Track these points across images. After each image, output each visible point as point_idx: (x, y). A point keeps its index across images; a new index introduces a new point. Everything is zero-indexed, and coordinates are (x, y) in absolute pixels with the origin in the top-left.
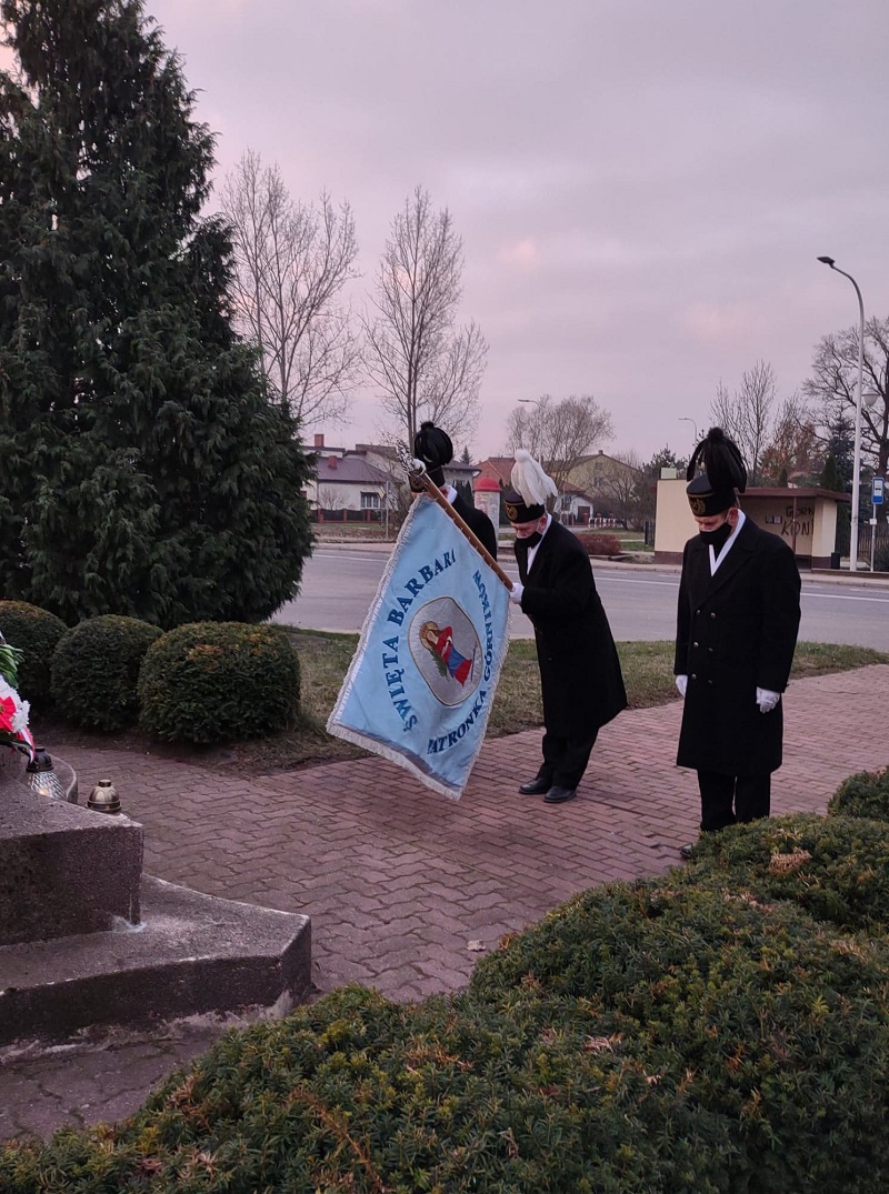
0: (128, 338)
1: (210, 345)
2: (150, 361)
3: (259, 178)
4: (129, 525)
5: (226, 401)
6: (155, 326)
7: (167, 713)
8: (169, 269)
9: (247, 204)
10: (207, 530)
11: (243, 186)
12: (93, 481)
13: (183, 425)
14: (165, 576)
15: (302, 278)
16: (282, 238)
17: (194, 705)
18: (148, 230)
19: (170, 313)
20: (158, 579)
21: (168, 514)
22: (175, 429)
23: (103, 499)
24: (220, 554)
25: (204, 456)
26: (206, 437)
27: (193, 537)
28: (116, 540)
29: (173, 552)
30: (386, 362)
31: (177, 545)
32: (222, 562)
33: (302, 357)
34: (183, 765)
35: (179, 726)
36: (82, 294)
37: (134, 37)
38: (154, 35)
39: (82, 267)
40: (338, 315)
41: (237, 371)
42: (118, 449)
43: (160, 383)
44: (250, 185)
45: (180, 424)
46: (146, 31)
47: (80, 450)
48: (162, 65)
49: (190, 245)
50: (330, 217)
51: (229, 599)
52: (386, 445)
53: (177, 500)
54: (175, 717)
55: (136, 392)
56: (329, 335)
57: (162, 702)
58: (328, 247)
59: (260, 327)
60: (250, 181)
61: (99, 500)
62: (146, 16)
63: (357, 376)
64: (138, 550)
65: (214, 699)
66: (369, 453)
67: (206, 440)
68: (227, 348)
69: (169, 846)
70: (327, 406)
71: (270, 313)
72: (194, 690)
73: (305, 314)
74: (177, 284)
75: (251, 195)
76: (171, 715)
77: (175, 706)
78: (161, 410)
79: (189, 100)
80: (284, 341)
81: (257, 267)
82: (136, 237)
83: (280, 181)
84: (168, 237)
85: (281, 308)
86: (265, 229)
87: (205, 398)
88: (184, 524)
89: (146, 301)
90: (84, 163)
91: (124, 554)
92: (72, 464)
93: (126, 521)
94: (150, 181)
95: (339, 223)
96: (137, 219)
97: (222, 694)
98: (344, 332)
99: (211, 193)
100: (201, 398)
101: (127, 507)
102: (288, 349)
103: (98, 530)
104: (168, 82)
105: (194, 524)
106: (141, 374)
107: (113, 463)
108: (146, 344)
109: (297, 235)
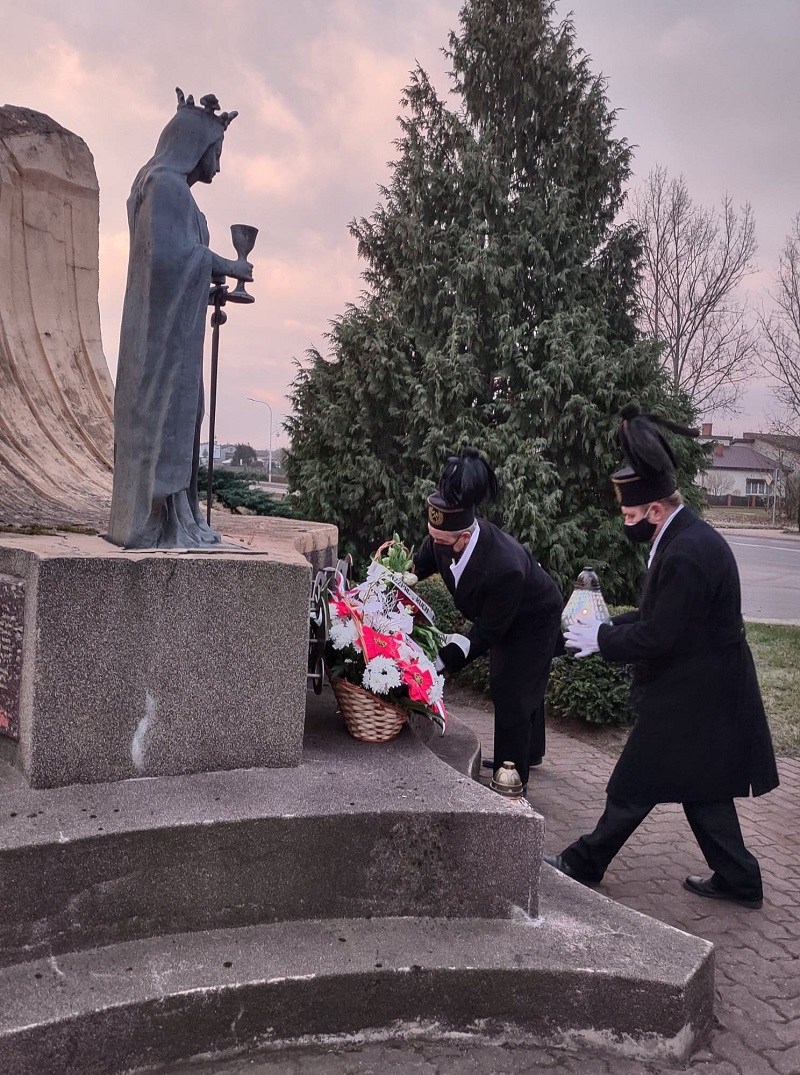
0: (542, 340)
1: (615, 342)
2: (560, 359)
3: (664, 190)
4: (533, 508)
5: (629, 393)
6: (567, 327)
7: (562, 690)
8: (583, 275)
9: (652, 214)
10: (603, 515)
11: (650, 198)
12: (505, 468)
13: (586, 418)
14: (563, 556)
15: (701, 277)
16: (682, 242)
17: (588, 684)
18: (566, 241)
19: (581, 315)
20: (556, 558)
21: (568, 499)
22: (580, 421)
23: (513, 484)
24: (614, 538)
25: (605, 446)
26: (607, 428)
27: (590, 521)
28: (522, 521)
29: (571, 534)
30: (780, 353)
31: (575, 528)
32: (615, 545)
33: (696, 352)
34: (573, 741)
35: (573, 703)
36: (506, 302)
37: (564, 68)
38: (582, 63)
39: (507, 278)
40: (733, 310)
41: (640, 365)
42: (529, 440)
43: (568, 379)
44: (656, 197)
45: (584, 416)
46: (575, 62)
47: (495, 440)
48: (588, 90)
49: (602, 252)
50: (730, 219)
51: (620, 580)
52: (776, 433)
53: (577, 486)
54: (569, 694)
55: (547, 388)
56: (724, 330)
57: (559, 679)
58: (727, 247)
59: (657, 326)
60: (657, 194)
61: (509, 485)
62: (576, 48)
63: (750, 367)
64: (540, 532)
65: (606, 680)
66: (757, 441)
67: (608, 430)
68: (631, 344)
69: (561, 826)
70: (717, 397)
71: (667, 312)
72: (587, 670)
73: (701, 311)
74: (589, 288)
75: (656, 206)
76: (566, 692)
77: (570, 684)
78: (567, 404)
79: (610, 120)
80: (678, 337)
81: (658, 271)
82: (555, 248)
83: (685, 190)
84: (584, 245)
85: (678, 307)
86: (667, 236)
87: (608, 392)
88: (582, 508)
89: (561, 305)
90: (514, 187)
91: (528, 535)
92: (488, 452)
93: (532, 505)
94: (571, 196)
95: (739, 224)
96: (557, 232)
97: (615, 677)
98: (739, 326)
99: (625, 202)
100: (605, 391)
101: (533, 491)
102: (682, 345)
103: (507, 512)
104: (593, 104)
105: (592, 509)
106: (552, 371)
107: (523, 452)
108: (559, 344)
109: (699, 238)
